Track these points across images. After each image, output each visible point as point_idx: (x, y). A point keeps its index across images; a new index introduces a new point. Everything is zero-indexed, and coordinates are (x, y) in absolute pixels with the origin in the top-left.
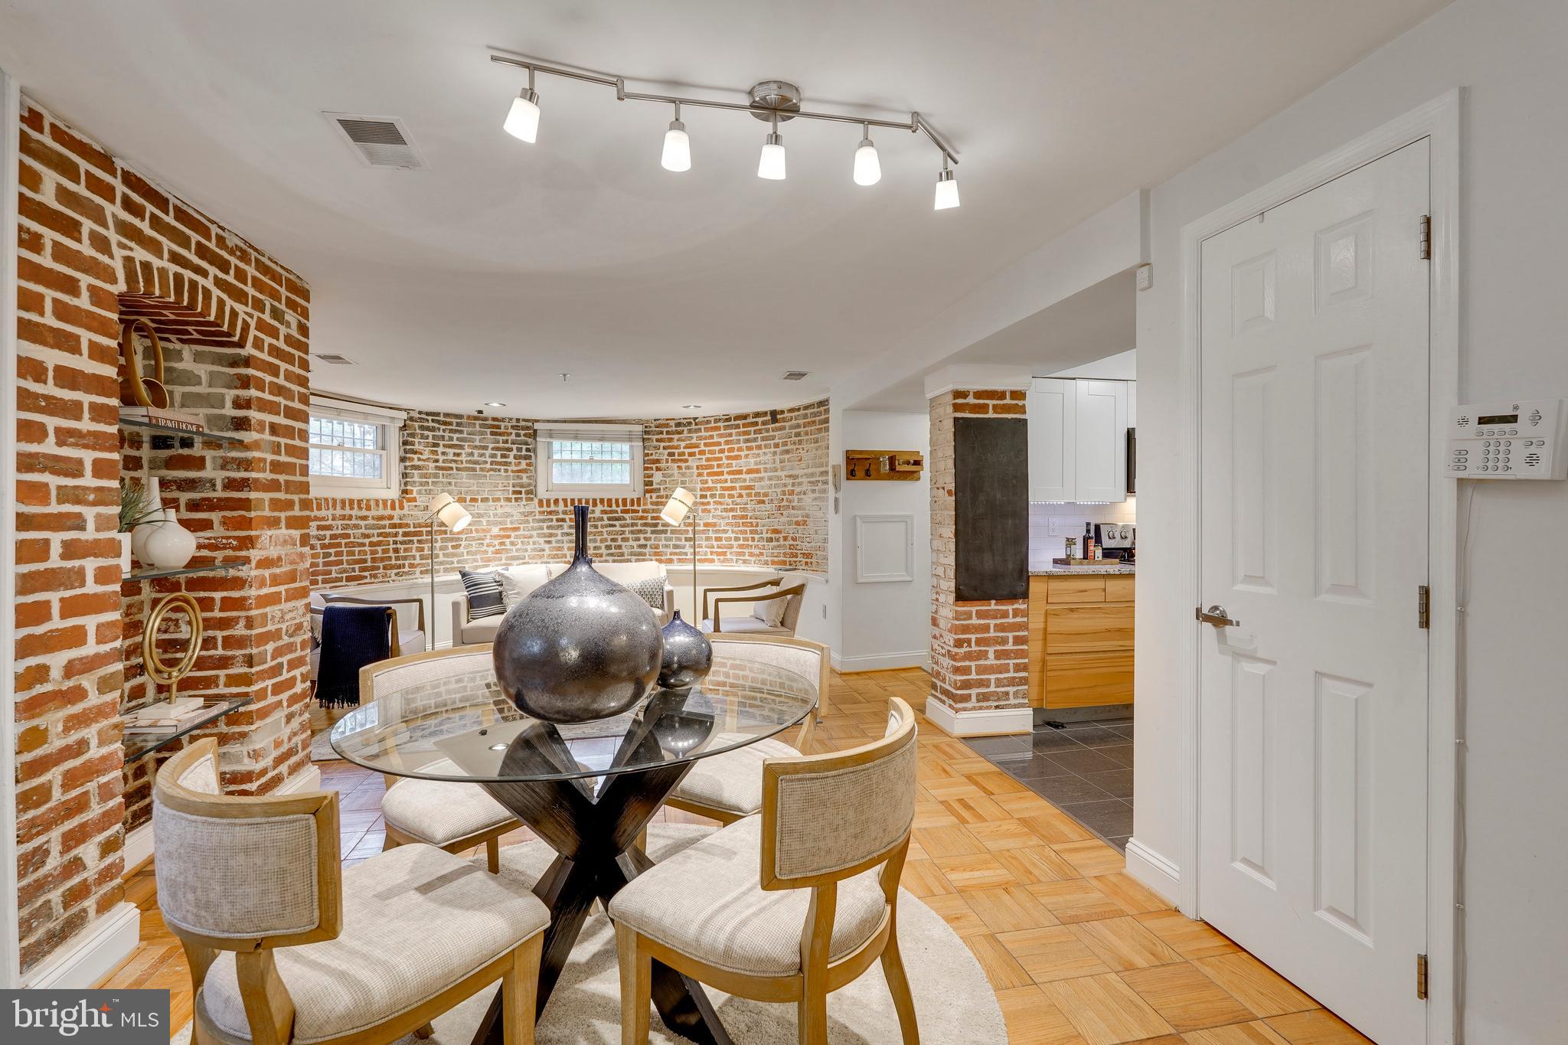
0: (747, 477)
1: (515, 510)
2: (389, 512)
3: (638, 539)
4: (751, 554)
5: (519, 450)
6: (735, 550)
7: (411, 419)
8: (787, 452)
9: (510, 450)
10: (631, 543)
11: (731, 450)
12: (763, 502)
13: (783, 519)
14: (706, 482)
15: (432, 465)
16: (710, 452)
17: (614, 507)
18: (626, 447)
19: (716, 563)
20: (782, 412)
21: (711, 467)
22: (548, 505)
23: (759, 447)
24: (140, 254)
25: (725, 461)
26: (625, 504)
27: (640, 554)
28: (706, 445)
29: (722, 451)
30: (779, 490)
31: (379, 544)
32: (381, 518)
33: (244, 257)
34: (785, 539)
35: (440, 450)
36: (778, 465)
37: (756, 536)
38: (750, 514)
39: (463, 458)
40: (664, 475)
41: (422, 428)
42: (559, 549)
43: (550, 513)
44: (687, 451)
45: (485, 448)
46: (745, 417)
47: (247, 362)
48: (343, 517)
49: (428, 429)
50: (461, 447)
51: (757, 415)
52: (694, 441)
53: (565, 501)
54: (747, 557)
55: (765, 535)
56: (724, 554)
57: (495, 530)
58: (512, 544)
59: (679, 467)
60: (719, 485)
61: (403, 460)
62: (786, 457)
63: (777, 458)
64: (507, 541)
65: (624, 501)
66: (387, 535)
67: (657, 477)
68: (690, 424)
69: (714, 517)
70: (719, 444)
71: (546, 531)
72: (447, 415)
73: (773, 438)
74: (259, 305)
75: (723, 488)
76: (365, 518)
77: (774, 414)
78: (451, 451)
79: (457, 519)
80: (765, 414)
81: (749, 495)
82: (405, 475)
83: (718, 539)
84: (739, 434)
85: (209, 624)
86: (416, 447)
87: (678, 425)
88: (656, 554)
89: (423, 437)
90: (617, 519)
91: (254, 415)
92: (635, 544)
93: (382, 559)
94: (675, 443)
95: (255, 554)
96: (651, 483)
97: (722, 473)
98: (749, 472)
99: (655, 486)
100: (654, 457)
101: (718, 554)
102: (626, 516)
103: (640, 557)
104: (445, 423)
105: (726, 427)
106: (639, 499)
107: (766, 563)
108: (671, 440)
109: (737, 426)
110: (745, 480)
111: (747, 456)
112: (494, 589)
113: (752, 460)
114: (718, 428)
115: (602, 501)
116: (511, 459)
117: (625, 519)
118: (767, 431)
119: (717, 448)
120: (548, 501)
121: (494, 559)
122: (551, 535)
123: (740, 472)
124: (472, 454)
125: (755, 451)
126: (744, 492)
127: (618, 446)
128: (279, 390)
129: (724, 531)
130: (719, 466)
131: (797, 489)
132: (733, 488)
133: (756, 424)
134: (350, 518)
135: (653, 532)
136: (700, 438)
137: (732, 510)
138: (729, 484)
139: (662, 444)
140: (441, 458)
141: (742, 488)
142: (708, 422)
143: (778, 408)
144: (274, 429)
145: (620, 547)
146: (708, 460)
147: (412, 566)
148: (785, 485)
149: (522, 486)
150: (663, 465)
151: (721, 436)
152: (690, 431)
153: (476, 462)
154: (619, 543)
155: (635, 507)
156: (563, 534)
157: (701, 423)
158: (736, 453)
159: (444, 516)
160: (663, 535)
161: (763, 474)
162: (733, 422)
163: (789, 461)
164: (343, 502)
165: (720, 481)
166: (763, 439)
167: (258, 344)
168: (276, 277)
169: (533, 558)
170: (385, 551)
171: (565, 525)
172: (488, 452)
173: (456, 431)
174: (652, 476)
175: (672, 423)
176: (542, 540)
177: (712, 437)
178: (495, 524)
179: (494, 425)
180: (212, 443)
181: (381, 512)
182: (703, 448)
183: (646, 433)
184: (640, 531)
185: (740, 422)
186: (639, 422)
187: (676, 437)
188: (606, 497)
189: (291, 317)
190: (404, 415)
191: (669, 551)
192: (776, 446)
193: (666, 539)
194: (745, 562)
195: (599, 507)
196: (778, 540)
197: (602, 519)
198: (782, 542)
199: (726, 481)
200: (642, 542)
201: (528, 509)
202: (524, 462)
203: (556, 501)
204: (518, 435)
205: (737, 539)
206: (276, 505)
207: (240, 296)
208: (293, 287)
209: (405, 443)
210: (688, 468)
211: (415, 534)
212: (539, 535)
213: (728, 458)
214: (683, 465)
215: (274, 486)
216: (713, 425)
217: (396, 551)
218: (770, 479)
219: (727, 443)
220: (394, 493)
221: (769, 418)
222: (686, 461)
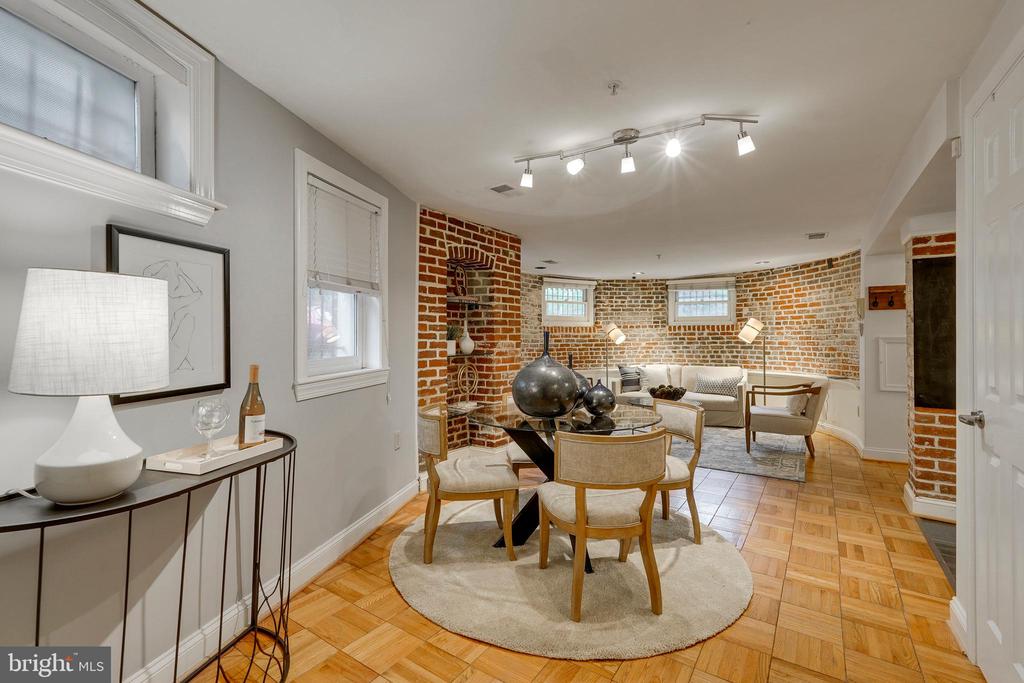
0: (811, 309)
1: (655, 333)
2: (587, 334)
3: (732, 352)
4: (814, 366)
5: (657, 297)
6: (801, 362)
7: (599, 285)
8: (840, 289)
9: (652, 298)
10: (728, 354)
11: (799, 290)
12: (823, 327)
13: (838, 340)
14: (780, 313)
15: (610, 308)
16: (783, 292)
17: (716, 331)
18: (725, 292)
19: (788, 370)
20: (837, 259)
21: (784, 302)
22: (675, 330)
23: (819, 287)
24: (454, 244)
25: (794, 298)
26: (723, 329)
27: (733, 362)
28: (779, 287)
29: (792, 291)
30: (834, 318)
31: (583, 349)
32: (585, 336)
33: (492, 234)
34: (839, 355)
35: (614, 300)
36: (833, 299)
37: (818, 353)
38: (813, 336)
39: (626, 304)
40: (750, 310)
41: (605, 289)
42: (680, 356)
43: (676, 334)
44: (766, 292)
45: (638, 297)
46: (808, 265)
47: (493, 274)
48: (566, 336)
49: (608, 289)
50: (625, 298)
51: (818, 263)
52: (771, 285)
53: (685, 327)
54: (811, 368)
55: (824, 352)
56: (794, 364)
57: (644, 344)
58: (653, 352)
59: (761, 304)
60: (789, 316)
61: (595, 306)
62: (840, 293)
63: (833, 294)
64: (650, 351)
65: (723, 326)
66: (586, 345)
67: (745, 311)
68: (768, 273)
69: (786, 338)
70: (790, 286)
71: (673, 345)
72: (617, 281)
73: (830, 279)
74: (498, 251)
75: (793, 318)
76: (576, 336)
77: (830, 261)
78: (620, 300)
79: (617, 337)
80: (824, 261)
81: (811, 322)
82: (596, 314)
83: (788, 353)
84: (804, 278)
85: (481, 376)
86: (602, 299)
87: (760, 275)
88: (744, 362)
89: (605, 294)
90: (718, 339)
91: (496, 295)
92: (730, 355)
93: (585, 357)
94: (758, 287)
95: (496, 350)
96: (741, 315)
97: (792, 307)
98: (812, 305)
99: (744, 317)
100: (743, 298)
101: (789, 364)
102: (725, 337)
103: (733, 363)
104: (617, 285)
105: (794, 274)
106: (733, 326)
107: (825, 372)
108: (755, 285)
109: (803, 273)
110: (808, 312)
111: (810, 294)
112: (635, 377)
113: (814, 297)
114: (789, 275)
115: (708, 327)
116: (653, 303)
117: (722, 338)
118: (825, 274)
119: (788, 289)
120: (675, 327)
121: (643, 361)
122: (676, 348)
123: (805, 306)
124: (631, 302)
125: (816, 290)
126: (808, 320)
127: (720, 292)
128: (506, 284)
129: (794, 348)
130: (789, 302)
131: (848, 317)
132: (800, 317)
133: (817, 269)
134: (570, 336)
135: (742, 348)
136: (776, 283)
137: (799, 333)
138: (797, 315)
139: (748, 289)
140: (615, 304)
141: (806, 317)
142: (782, 271)
143: (833, 256)
144: (504, 300)
145: (719, 357)
146: (781, 298)
147: (599, 362)
148: (839, 314)
149: (658, 318)
150: (749, 303)
151: (791, 280)
152: (768, 279)
153: (634, 306)
154: (719, 354)
155: (731, 331)
156: (684, 347)
157: (776, 272)
158: (802, 292)
159: (612, 335)
160: (749, 350)
161: (822, 307)
162: (800, 270)
163: (842, 296)
164: (566, 328)
165: (790, 313)
166: (822, 280)
167: (497, 267)
168: (505, 238)
169: (665, 361)
170: (586, 354)
171: (685, 342)
172: (640, 300)
173: (622, 289)
174: (742, 310)
175: (756, 274)
176: (670, 351)
177: (784, 281)
178: (645, 340)
179: (643, 284)
180: (484, 307)
181: (584, 333)
182: (777, 289)
183: (737, 282)
184: (733, 347)
185: (805, 269)
186: (732, 275)
187: (759, 283)
188: (711, 324)
189: (512, 252)
190: (595, 283)
191: (754, 360)
192: (832, 285)
193: (752, 353)
194: (809, 371)
195: (707, 331)
196: (833, 356)
197: (708, 338)
198: (837, 357)
199: (795, 312)
200: (735, 354)
201: (662, 332)
202: (660, 305)
203: (679, 328)
204: (656, 289)
205: (803, 354)
206: (505, 330)
207: (489, 250)
208: (513, 240)
209: (596, 297)
210: (766, 304)
211: (601, 345)
212: (669, 348)
213: (796, 296)
214: (763, 302)
215: (505, 323)
216: (785, 273)
217: (591, 353)
218: (828, 310)
219: (795, 285)
220: (591, 324)
221: (826, 264)
222: (766, 299)
